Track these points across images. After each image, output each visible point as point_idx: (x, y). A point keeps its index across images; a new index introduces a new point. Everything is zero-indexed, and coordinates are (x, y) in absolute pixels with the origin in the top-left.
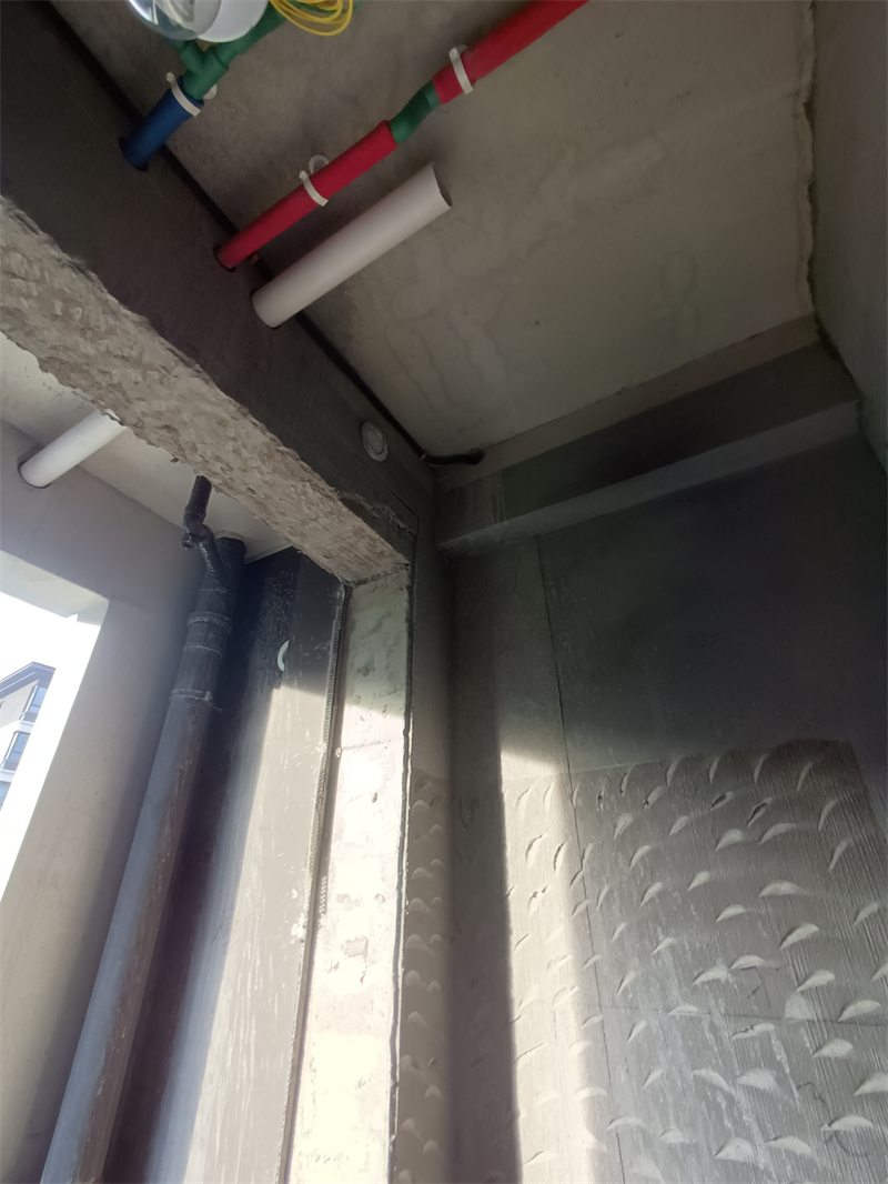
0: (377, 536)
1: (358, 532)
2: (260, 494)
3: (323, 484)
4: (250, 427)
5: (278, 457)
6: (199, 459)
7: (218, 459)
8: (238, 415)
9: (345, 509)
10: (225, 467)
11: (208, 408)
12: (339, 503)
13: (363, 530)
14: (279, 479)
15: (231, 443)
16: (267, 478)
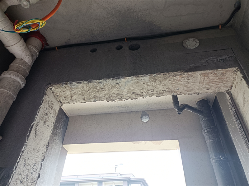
0: (212, 71)
1: (204, 75)
2: (167, 90)
3: (175, 73)
4: (142, 78)
5: (156, 78)
6: (146, 94)
7: (148, 90)
8: (137, 78)
9: (189, 73)
10: (152, 91)
11: (131, 82)
12: (185, 73)
13: (204, 73)
14: (164, 82)
15: (145, 85)
16: (162, 85)
